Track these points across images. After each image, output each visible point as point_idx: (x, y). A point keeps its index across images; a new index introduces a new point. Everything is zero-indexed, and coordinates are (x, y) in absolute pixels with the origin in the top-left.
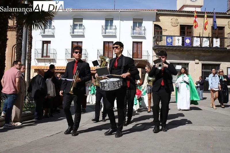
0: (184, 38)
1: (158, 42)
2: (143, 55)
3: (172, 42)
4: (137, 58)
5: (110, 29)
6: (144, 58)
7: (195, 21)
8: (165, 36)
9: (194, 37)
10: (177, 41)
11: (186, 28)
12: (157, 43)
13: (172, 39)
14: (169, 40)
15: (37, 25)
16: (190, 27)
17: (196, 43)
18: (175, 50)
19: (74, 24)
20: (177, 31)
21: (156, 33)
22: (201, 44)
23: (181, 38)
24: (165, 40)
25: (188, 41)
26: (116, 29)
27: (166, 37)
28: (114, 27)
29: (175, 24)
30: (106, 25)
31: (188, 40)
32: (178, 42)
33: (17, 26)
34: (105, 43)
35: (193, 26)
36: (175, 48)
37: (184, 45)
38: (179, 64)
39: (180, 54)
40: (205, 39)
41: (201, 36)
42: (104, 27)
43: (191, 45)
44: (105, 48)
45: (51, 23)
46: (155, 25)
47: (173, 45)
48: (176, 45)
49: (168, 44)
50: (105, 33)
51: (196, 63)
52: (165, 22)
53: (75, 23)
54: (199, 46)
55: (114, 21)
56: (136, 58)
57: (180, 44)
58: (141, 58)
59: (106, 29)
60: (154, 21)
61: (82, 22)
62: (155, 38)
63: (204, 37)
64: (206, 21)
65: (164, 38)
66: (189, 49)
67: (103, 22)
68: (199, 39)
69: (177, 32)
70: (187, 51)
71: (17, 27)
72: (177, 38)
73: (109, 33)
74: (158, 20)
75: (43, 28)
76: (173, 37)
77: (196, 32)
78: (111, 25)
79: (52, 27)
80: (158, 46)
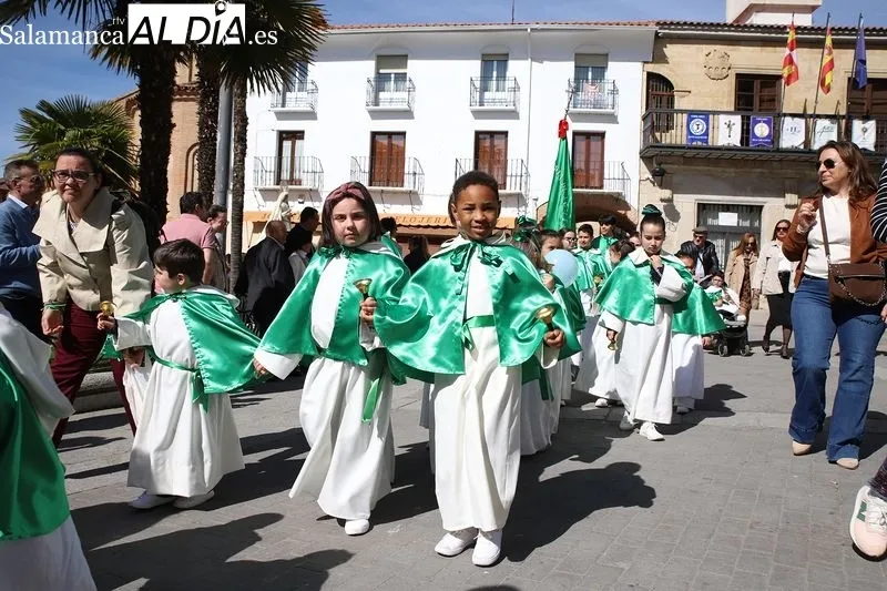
0: (748, 118)
1: (658, 134)
2: (606, 176)
3: (706, 134)
4: (587, 187)
5: (497, 90)
6: (610, 187)
7: (790, 61)
8: (682, 112)
9: (785, 115)
10: (723, 129)
11: (757, 84)
12: (654, 136)
13: (707, 125)
14: (698, 127)
15: (261, 80)
16: (771, 81)
17: (792, 137)
18: (717, 161)
19: (378, 73)
20: (725, 95)
21: (653, 103)
22: (807, 142)
23: (737, 120)
24: (685, 125)
25: (761, 130)
26: (516, 89)
27: (685, 116)
28: (509, 84)
29: (719, 71)
30: (486, 77)
31: (765, 125)
32: (727, 133)
33: (201, 84)
34: (481, 136)
35: (780, 77)
36: (717, 154)
37: (747, 145)
38: (727, 208)
39: (733, 175)
40: (822, 124)
41: (810, 112)
42: (478, 84)
43: (773, 142)
44: (481, 154)
45: (304, 73)
46: (651, 76)
47: (710, 144)
48: (720, 144)
49: (693, 140)
50: (481, 104)
51: (788, 206)
52: (687, 65)
53: (382, 71)
54: (802, 147)
55: (512, 64)
56: (582, 187)
57: (735, 140)
58: (601, 187)
59: (484, 89)
60: (645, 62)
61: (406, 67)
62: (649, 119)
63: (819, 116)
64: (827, 59)
65: (681, 119)
66: (766, 156)
67: (474, 67)
68: (802, 121)
69: (725, 100)
70: (756, 162)
71: (200, 87)
72: (723, 119)
73: (494, 101)
74: (660, 58)
75: (280, 86)
76: (711, 117)
77: (792, 97)
78: (502, 76)
79: (310, 86)
80: (658, 146)
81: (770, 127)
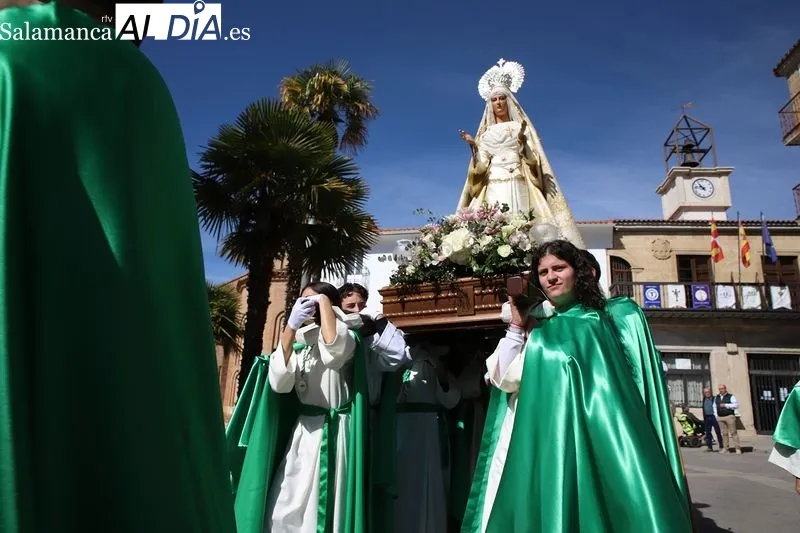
0: (690, 287)
3: (659, 299)
7: (715, 245)
8: (639, 284)
9: (718, 284)
10: (671, 296)
11: (693, 261)
13: (659, 292)
14: (652, 294)
15: (331, 270)
16: (704, 259)
17: (725, 299)
18: (670, 320)
20: (670, 270)
21: (616, 277)
22: (738, 303)
23: (681, 288)
24: (642, 292)
25: (701, 295)
27: (641, 287)
29: (663, 254)
31: (703, 292)
32: (675, 298)
33: (289, 272)
35: (710, 256)
36: (668, 314)
37: (692, 306)
38: (682, 355)
40: (747, 290)
41: (736, 281)
43: (711, 304)
45: (360, 263)
46: (613, 259)
47: (663, 306)
48: (670, 306)
49: (650, 304)
51: (730, 353)
52: (636, 249)
54: (734, 307)
57: (681, 303)
60: (608, 249)
63: (744, 284)
64: (743, 243)
65: (638, 290)
66: (706, 315)
68: (731, 289)
69: (670, 274)
70: (701, 320)
71: (288, 274)
72: (670, 288)
74: (619, 246)
75: (344, 273)
76: (661, 286)
77: (721, 271)
79: (364, 271)
81: (706, 292)
